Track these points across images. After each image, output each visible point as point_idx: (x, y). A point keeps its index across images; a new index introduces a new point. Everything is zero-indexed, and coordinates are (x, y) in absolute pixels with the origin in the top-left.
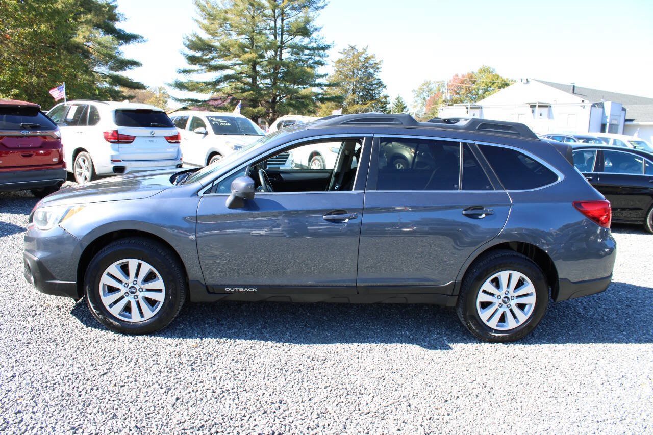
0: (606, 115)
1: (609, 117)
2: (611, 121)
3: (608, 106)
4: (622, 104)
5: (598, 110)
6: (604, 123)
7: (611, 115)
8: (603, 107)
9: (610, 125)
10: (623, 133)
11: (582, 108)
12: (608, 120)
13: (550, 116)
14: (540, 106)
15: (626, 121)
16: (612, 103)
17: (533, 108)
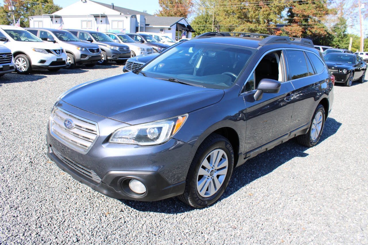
0: (138, 22)
1: (139, 23)
2: (140, 25)
3: (138, 17)
4: (144, 16)
5: (134, 19)
6: (137, 26)
7: (140, 22)
8: (136, 18)
9: (140, 27)
10: (145, 32)
11: (126, 18)
12: (139, 25)
13: (107, 22)
14: (101, 17)
15: (146, 25)
16: (140, 15)
17: (96, 18)
